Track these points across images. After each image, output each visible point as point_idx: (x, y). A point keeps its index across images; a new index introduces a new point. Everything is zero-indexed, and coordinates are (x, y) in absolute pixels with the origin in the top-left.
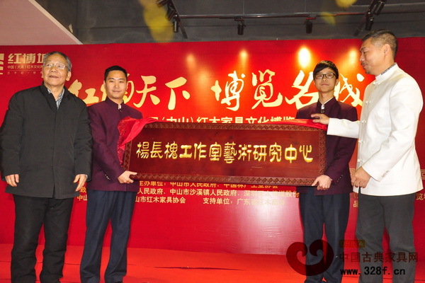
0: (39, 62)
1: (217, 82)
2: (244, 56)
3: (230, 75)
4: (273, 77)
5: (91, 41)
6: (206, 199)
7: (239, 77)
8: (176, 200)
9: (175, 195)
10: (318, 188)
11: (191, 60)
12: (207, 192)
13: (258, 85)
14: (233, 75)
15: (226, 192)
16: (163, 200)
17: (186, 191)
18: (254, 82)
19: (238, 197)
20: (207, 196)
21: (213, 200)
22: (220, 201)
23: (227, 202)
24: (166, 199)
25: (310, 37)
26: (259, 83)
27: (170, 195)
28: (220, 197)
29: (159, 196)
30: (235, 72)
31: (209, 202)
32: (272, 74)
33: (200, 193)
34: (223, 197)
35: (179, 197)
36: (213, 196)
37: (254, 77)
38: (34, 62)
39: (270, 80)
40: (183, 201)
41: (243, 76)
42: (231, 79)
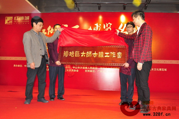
0: (25, 19)
1: (90, 27)
2: (100, 18)
3: (95, 24)
4: (111, 26)
5: (44, 12)
6: (86, 70)
7: (99, 25)
8: (75, 71)
9: (75, 69)
10: (125, 67)
11: (81, 19)
12: (86, 68)
13: (105, 28)
14: (97, 25)
15: (94, 68)
16: (70, 70)
17: (79, 67)
18: (104, 27)
19: (98, 70)
20: (86, 69)
21: (89, 71)
22: (91, 71)
23: (94, 71)
24: (71, 70)
25: (125, 11)
26: (106, 27)
27: (73, 69)
28: (91, 69)
29: (69, 69)
30: (97, 23)
31: (87, 71)
32: (111, 24)
33: (84, 68)
34: (92, 70)
35: (76, 69)
36: (89, 69)
37: (104, 25)
38: (23, 19)
39: (110, 27)
40: (77, 71)
41: (100, 25)
42: (96, 26)
